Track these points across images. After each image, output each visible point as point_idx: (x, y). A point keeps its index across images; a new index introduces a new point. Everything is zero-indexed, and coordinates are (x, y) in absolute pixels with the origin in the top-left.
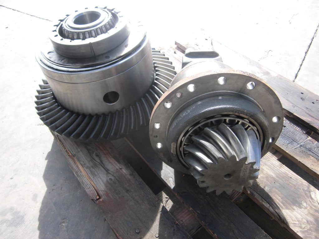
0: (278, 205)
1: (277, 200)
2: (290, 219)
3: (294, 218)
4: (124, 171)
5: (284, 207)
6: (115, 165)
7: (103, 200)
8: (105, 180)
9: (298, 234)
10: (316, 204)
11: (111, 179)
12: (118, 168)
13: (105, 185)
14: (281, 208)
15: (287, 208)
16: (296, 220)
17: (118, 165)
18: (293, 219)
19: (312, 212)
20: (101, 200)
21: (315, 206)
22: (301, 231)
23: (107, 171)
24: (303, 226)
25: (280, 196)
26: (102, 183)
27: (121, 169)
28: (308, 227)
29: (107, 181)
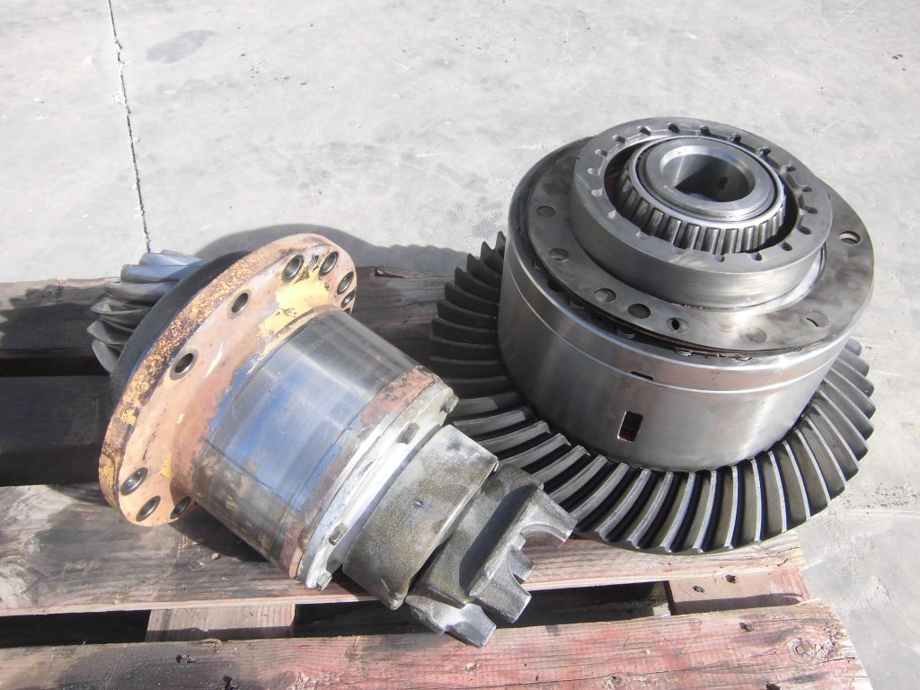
0: (84, 503)
1: (91, 510)
2: (50, 499)
3: (44, 505)
4: (394, 324)
5: (72, 508)
6: (422, 318)
7: (368, 275)
8: (404, 293)
9: (27, 487)
10: (6, 570)
11: (400, 300)
12: (412, 319)
13: (394, 290)
14: (77, 502)
15: (64, 512)
16: (40, 506)
17: (417, 322)
18: (44, 503)
19: (13, 545)
20: (372, 274)
21: (10, 562)
22: (23, 494)
23: (422, 304)
24: (22, 506)
25: (90, 521)
26: (402, 287)
27: (406, 322)
28: (11, 513)
29: (402, 296)
